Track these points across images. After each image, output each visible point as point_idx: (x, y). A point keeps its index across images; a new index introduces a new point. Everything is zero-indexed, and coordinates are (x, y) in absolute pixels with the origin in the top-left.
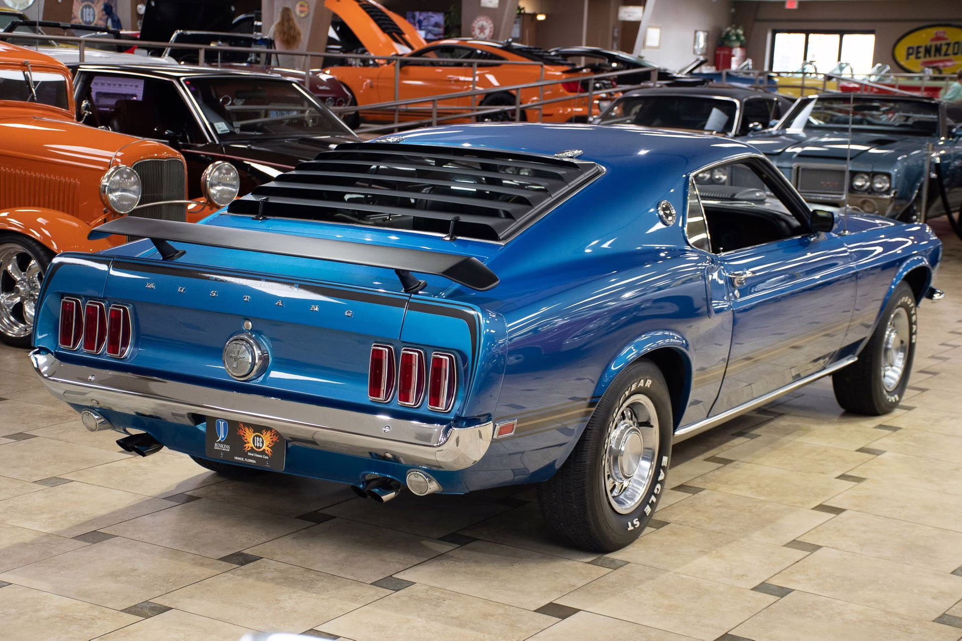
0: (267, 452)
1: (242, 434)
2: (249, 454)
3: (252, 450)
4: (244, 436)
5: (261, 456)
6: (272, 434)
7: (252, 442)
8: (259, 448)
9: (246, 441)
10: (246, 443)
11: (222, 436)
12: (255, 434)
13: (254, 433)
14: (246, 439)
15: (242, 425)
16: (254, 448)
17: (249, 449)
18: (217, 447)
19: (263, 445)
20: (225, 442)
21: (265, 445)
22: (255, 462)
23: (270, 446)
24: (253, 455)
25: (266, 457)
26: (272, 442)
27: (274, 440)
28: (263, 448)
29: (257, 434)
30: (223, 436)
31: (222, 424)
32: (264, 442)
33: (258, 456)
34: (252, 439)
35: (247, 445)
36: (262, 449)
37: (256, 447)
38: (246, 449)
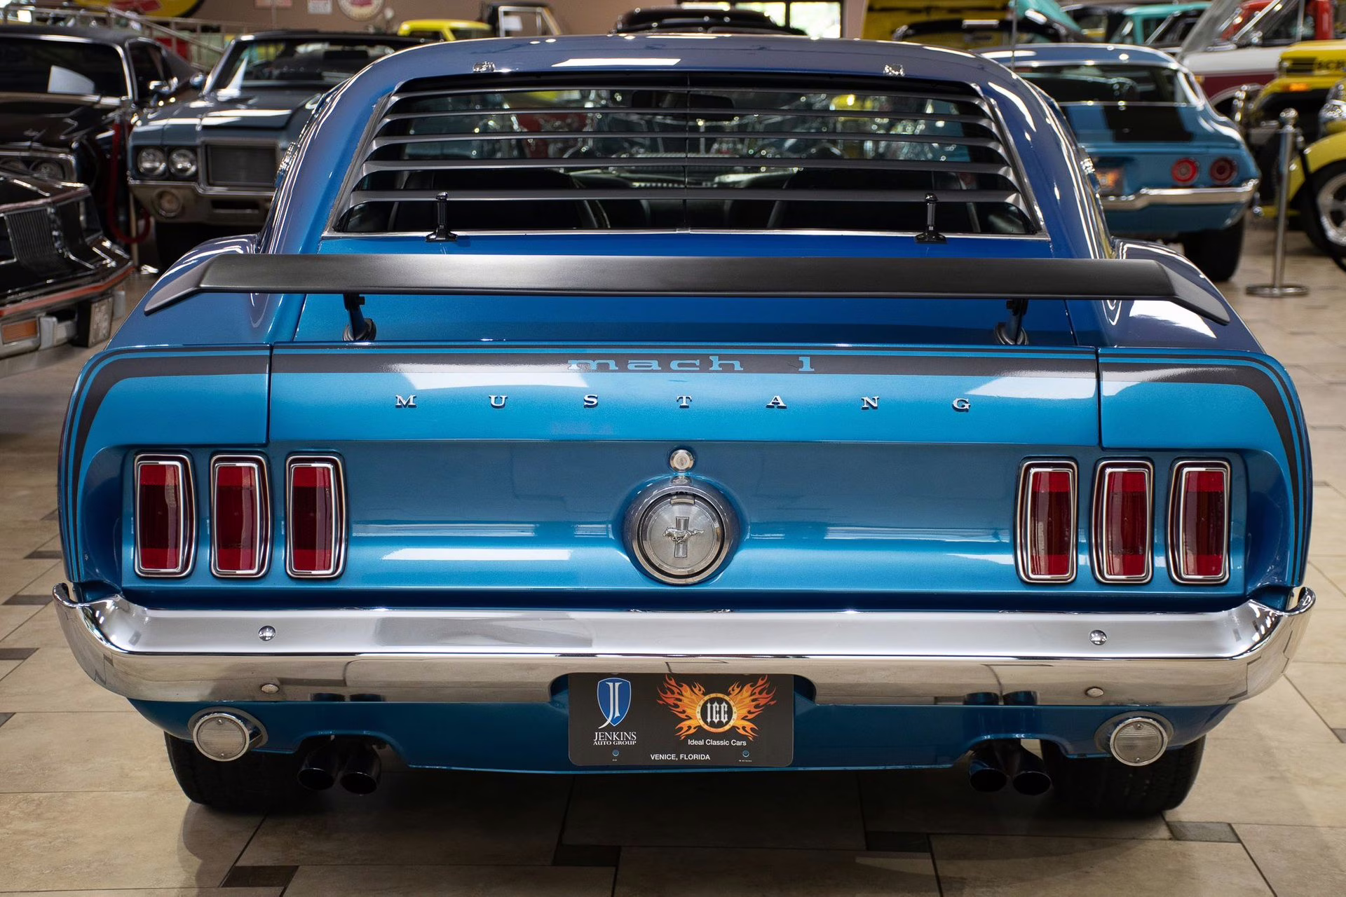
0: (741, 731)
1: (671, 702)
2: (691, 742)
3: (700, 733)
4: (676, 706)
5: (725, 743)
6: (757, 691)
7: (699, 716)
8: (720, 724)
9: (683, 716)
10: (684, 720)
11: (614, 713)
12: (707, 698)
13: (705, 694)
14: (684, 712)
15: (673, 682)
16: (706, 727)
17: (692, 731)
18: (599, 740)
19: (730, 718)
20: (623, 727)
21: (734, 716)
22: (708, 757)
23: (751, 716)
24: (701, 743)
25: (739, 743)
26: (756, 707)
27: (762, 702)
28: (732, 723)
29: (713, 695)
30: (617, 714)
31: (614, 688)
32: (734, 709)
33: (715, 743)
34: (699, 709)
35: (685, 724)
36: (727, 727)
37: (712, 724)
38: (683, 734)
